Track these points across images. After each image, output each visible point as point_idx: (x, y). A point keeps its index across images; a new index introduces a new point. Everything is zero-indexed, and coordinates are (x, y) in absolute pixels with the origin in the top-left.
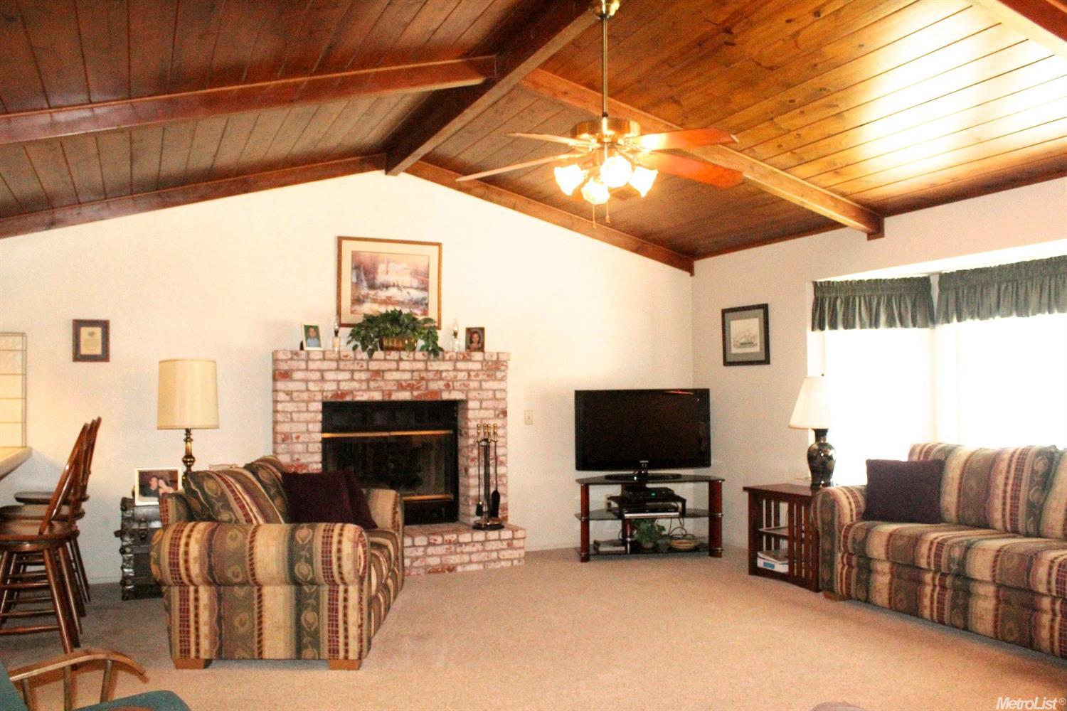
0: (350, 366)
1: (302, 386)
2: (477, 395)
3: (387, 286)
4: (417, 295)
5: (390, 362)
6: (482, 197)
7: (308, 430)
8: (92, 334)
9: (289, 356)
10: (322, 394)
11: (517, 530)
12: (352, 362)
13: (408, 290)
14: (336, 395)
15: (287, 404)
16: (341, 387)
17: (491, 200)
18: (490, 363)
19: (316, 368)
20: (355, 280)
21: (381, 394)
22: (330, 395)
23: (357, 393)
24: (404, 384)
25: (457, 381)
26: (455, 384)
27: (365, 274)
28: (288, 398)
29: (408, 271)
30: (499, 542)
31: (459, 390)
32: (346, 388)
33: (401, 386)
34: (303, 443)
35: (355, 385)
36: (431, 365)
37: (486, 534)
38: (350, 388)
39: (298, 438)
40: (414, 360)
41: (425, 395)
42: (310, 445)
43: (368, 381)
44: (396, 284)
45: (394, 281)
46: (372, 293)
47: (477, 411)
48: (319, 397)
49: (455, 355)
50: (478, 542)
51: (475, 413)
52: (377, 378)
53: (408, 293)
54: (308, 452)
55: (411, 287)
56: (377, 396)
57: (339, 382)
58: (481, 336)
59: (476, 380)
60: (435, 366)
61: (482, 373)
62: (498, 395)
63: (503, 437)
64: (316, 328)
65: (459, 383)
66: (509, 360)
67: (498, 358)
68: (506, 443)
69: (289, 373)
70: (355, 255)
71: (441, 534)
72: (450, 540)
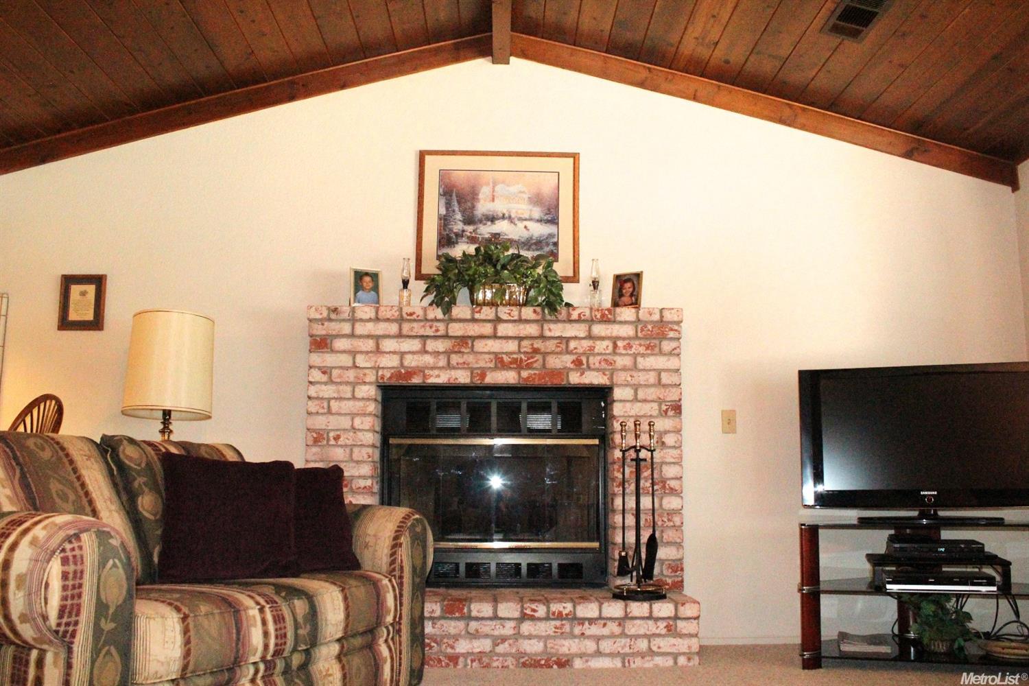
0: (418, 329)
1: (346, 360)
2: (629, 379)
3: (492, 219)
4: (539, 230)
5: (481, 324)
6: (642, 84)
7: (353, 428)
8: (83, 294)
9: (325, 314)
10: (377, 372)
11: (683, 604)
12: (422, 324)
13: (528, 223)
14: (398, 375)
15: (323, 387)
16: (406, 363)
17: (655, 88)
18: (650, 327)
19: (366, 333)
20: (443, 211)
21: (469, 374)
22: (388, 375)
23: (431, 372)
24: (506, 359)
25: (594, 355)
26: (591, 359)
27: (459, 202)
28: (325, 378)
29: (526, 196)
30: (651, 623)
31: (598, 370)
32: (414, 364)
33: (500, 362)
34: (346, 446)
35: (428, 359)
36: (550, 330)
37: (626, 606)
38: (420, 364)
39: (337, 438)
40: (520, 321)
41: (541, 377)
42: (356, 450)
43: (448, 353)
44: (507, 215)
45: (505, 211)
46: (470, 228)
47: (628, 405)
48: (371, 377)
49: (588, 313)
50: (611, 619)
51: (624, 407)
52: (463, 350)
53: (525, 227)
54: (352, 460)
55: (531, 219)
56: (463, 378)
57: (402, 354)
58: (636, 286)
59: (627, 354)
60: (556, 330)
61: (637, 342)
62: (666, 378)
63: (674, 447)
64: (375, 276)
65: (599, 358)
66: (682, 322)
67: (662, 316)
68: (681, 457)
69: (329, 341)
70: (444, 175)
71: (547, 602)
72: (560, 613)
